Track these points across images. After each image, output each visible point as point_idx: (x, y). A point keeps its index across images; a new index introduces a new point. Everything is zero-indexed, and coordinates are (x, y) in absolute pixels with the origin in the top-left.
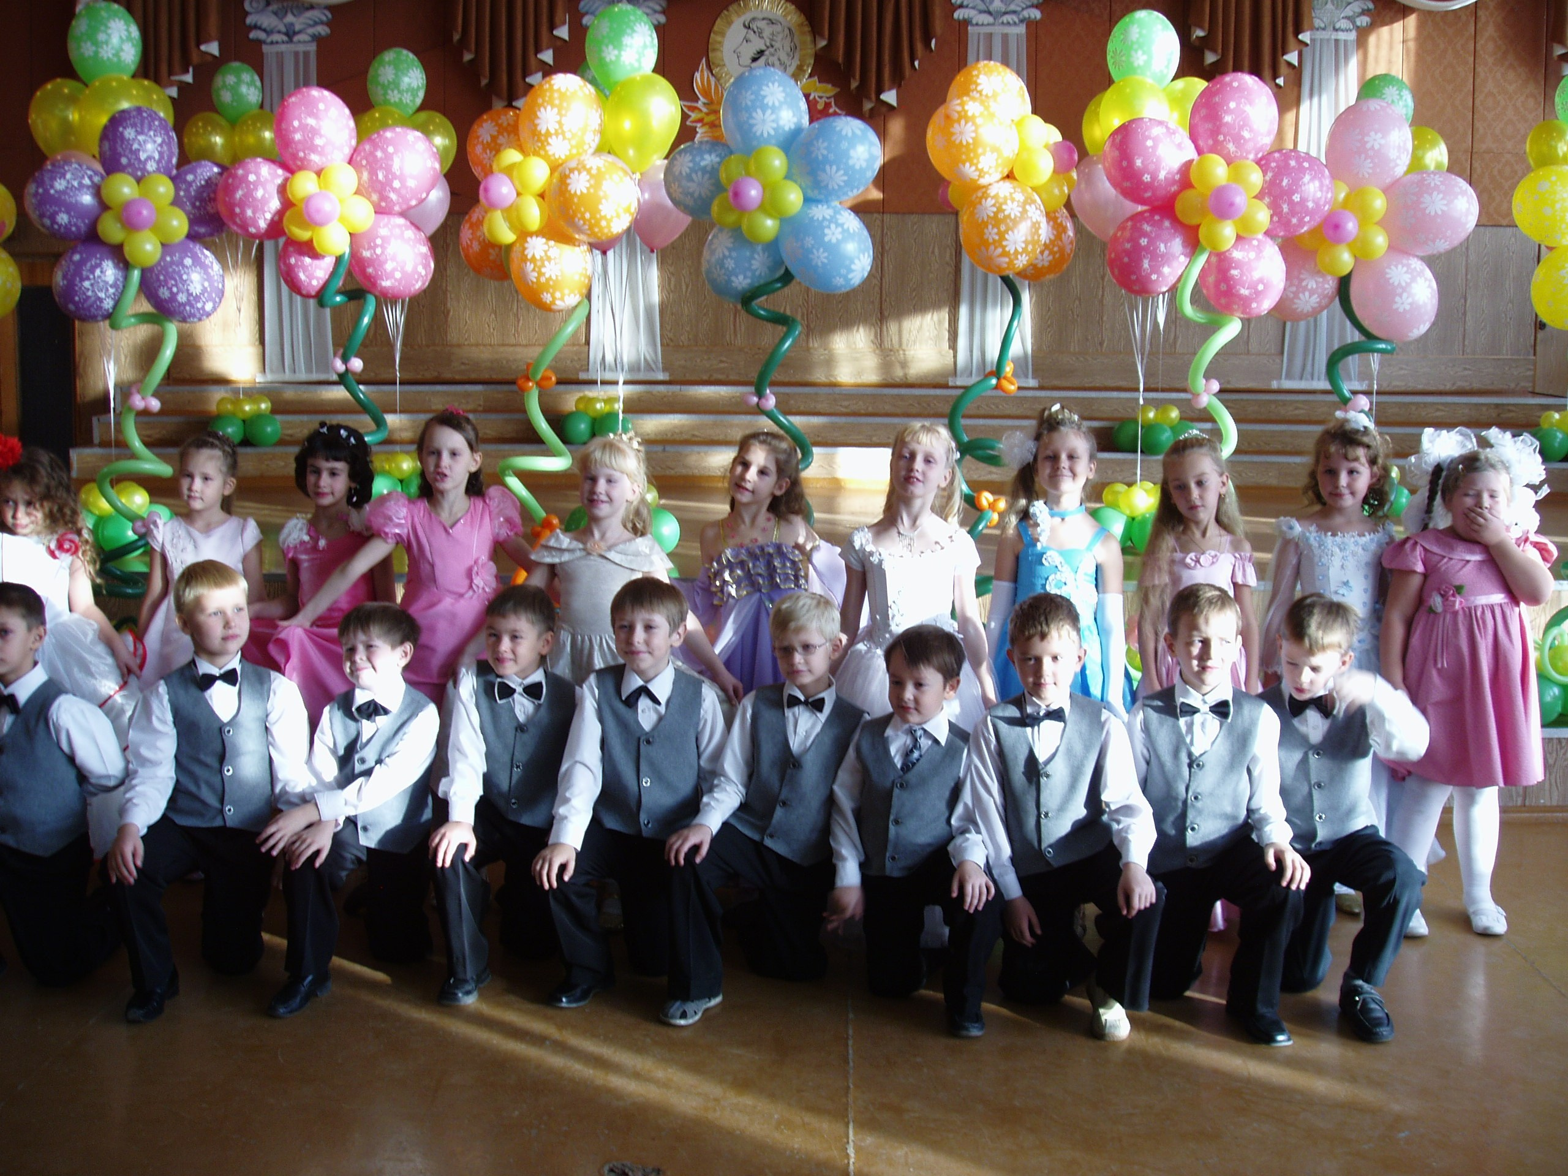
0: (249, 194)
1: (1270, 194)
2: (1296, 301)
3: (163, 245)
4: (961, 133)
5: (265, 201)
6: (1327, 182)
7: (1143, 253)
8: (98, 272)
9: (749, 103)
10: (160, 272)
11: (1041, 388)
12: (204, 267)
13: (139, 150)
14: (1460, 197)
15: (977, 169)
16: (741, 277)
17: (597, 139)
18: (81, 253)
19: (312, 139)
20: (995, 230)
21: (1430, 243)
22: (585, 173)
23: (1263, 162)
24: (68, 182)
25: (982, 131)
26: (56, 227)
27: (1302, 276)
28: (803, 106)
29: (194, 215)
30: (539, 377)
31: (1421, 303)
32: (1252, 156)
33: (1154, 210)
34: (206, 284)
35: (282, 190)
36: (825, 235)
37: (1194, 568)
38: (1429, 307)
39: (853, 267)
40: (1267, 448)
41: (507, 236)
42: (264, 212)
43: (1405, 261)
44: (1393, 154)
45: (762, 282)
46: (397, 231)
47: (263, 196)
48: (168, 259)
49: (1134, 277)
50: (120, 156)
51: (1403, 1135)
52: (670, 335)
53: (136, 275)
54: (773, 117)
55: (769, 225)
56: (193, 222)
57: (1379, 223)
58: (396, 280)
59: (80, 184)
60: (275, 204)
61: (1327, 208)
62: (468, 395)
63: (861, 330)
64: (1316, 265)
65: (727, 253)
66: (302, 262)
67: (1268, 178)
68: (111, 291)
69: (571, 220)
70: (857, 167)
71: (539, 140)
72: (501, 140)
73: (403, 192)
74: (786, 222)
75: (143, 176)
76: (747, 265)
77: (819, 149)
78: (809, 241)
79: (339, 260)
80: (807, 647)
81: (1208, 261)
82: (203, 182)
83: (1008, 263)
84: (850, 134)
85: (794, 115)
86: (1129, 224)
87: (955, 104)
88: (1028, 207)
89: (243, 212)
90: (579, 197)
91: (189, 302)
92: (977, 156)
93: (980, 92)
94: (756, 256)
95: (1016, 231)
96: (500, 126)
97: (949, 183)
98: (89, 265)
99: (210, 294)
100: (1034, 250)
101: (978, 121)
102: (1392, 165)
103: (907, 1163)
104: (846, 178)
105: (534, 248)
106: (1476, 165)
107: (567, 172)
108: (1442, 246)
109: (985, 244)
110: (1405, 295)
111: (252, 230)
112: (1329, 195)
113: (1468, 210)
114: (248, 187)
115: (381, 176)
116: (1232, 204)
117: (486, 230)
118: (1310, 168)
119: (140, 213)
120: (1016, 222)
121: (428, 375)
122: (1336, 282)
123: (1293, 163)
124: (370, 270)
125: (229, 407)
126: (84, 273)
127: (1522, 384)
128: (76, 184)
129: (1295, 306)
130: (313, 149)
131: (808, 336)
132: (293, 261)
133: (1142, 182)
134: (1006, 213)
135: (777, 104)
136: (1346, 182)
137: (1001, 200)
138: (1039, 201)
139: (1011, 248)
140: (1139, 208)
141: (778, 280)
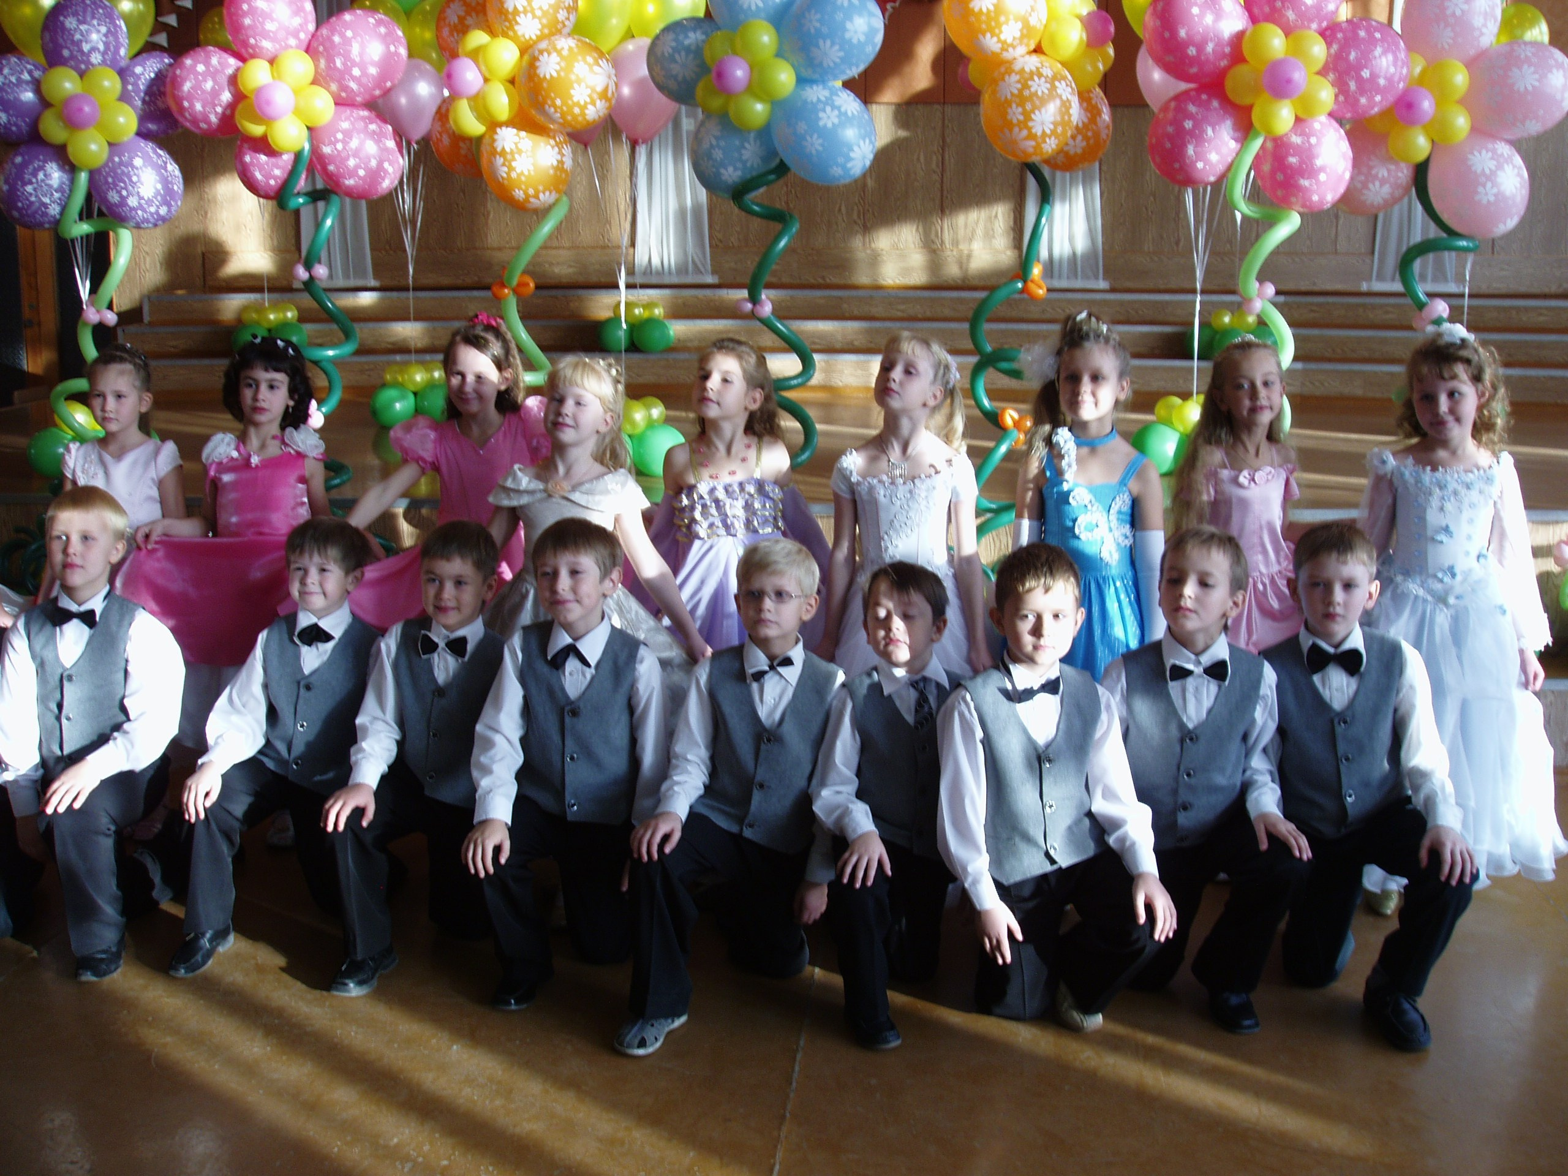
0: (198, 87)
1: (1335, 69)
2: (1365, 192)
3: (110, 144)
5: (214, 93)
6: (1402, 55)
7: (1188, 137)
8: (41, 175)
10: (108, 174)
11: (1113, 290)
12: (157, 168)
13: (81, 41)
14: (1555, 70)
15: (999, 41)
16: (731, 169)
17: (572, 17)
18: (22, 155)
19: (263, 24)
20: (1020, 110)
21: (1518, 124)
22: (554, 55)
23: (1328, 33)
24: (5, 77)
27: (1371, 163)
29: (144, 110)
30: (515, 282)
31: (1508, 193)
32: (1314, 26)
33: (1203, 88)
34: (160, 186)
35: (233, 81)
36: (819, 119)
37: (1248, 487)
38: (1518, 199)
39: (852, 155)
41: (475, 128)
42: (214, 106)
43: (1490, 146)
44: (1478, 21)
45: (754, 174)
46: (360, 124)
47: (213, 88)
48: (117, 159)
49: (1177, 165)
50: (62, 47)
52: (720, 236)
53: (83, 177)
55: (759, 110)
56: (143, 119)
57: (1460, 102)
58: (360, 178)
59: (19, 80)
60: (226, 97)
61: (1401, 85)
64: (1387, 151)
65: (714, 142)
66: (258, 160)
67: (1332, 51)
68: (57, 195)
69: (541, 108)
70: (855, 41)
71: (507, 20)
72: (469, 21)
73: (364, 80)
74: (778, 106)
75: (87, 69)
76: (736, 155)
77: (811, 21)
78: (802, 127)
79: (298, 156)
80: (780, 594)
81: (1263, 147)
82: (152, 76)
83: (1034, 147)
84: (846, 4)
86: (1173, 104)
88: (1057, 83)
89: (192, 105)
90: (549, 82)
91: (140, 207)
92: (999, 26)
94: (747, 145)
95: (1043, 111)
96: (468, 5)
98: (31, 167)
100: (1064, 132)
102: (1476, 33)
104: (842, 54)
105: (504, 140)
107: (536, 53)
108: (1534, 128)
109: (1009, 125)
110: (1489, 185)
111: (203, 126)
112: (1404, 71)
113: (1564, 85)
114: (198, 78)
115: (339, 63)
116: (1289, 81)
117: (454, 124)
118: (1383, 40)
119: (81, 110)
120: (1043, 101)
122: (1411, 170)
123: (1362, 34)
124: (331, 168)
125: (254, 316)
126: (27, 177)
128: (14, 79)
130: (265, 34)
132: (248, 158)
133: (1187, 56)
134: (1033, 90)
136: (1423, 56)
137: (1027, 76)
138: (1070, 77)
139: (1038, 130)
140: (1183, 86)
141: (771, 172)
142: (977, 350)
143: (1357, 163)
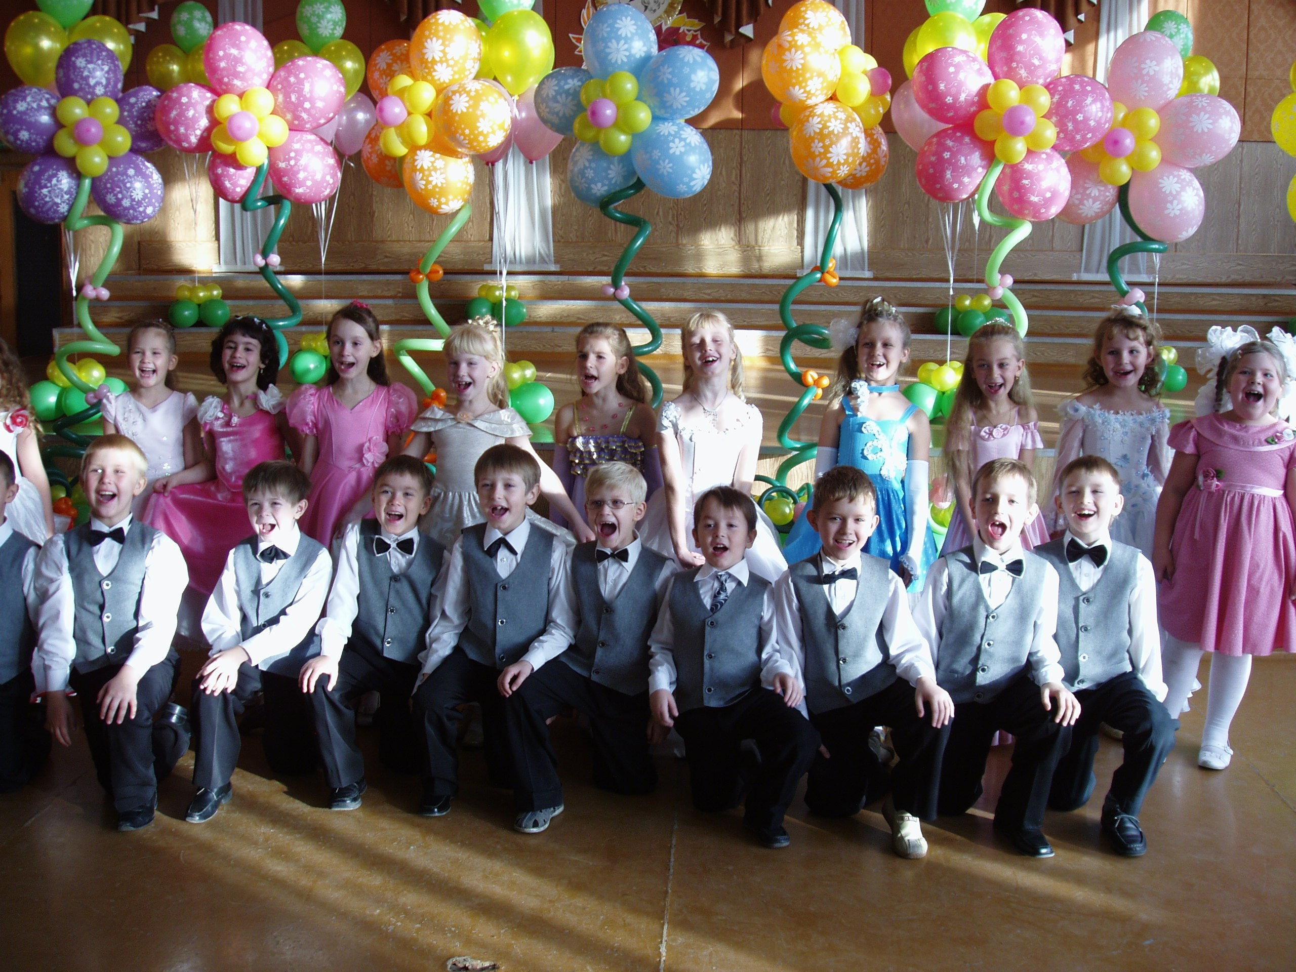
0: (182, 114)
1: (1057, 114)
2: (1080, 206)
3: (110, 158)
4: (792, 60)
5: (195, 120)
6: (1107, 103)
7: (946, 165)
8: (54, 181)
9: (605, 35)
10: (107, 181)
11: (875, 279)
12: (146, 177)
13: (88, 77)
14: (1224, 117)
15: (805, 91)
16: (599, 185)
17: (477, 66)
18: (40, 165)
19: (235, 67)
20: (821, 144)
21: (1197, 157)
22: (465, 95)
23: (1051, 86)
24: (28, 104)
25: (809, 58)
26: (19, 142)
27: (1085, 185)
28: (653, 36)
29: (136, 131)
30: (428, 270)
31: (1189, 209)
32: (1041, 81)
33: (957, 128)
34: (147, 191)
35: (210, 110)
36: (670, 148)
37: (988, 439)
38: (1197, 213)
39: (695, 176)
40: (1068, 331)
41: (400, 150)
42: (195, 129)
43: (1176, 173)
44: (1166, 79)
45: (618, 189)
46: (309, 145)
47: (194, 116)
48: (114, 169)
49: (938, 186)
50: (73, 82)
51: (1147, 942)
52: (561, 233)
53: (87, 183)
54: (626, 46)
55: (623, 140)
56: (135, 138)
57: (1153, 139)
58: (308, 187)
59: (39, 106)
60: (204, 122)
61: (1107, 126)
62: (388, 283)
63: (723, 229)
64: (1098, 176)
65: (587, 164)
66: (228, 172)
67: (1055, 100)
68: (66, 197)
69: (453, 136)
70: (698, 89)
71: (426, 67)
72: (395, 67)
73: (313, 112)
74: (637, 137)
75: (92, 99)
76: (604, 174)
77: (665, 74)
78: (656, 154)
79: (259, 170)
80: (616, 502)
81: (1002, 172)
82: (144, 104)
83: (831, 173)
84: (691, 61)
85: (644, 45)
86: (935, 140)
87: (786, 36)
88: (849, 124)
89: (177, 129)
90: (460, 115)
91: (132, 207)
92: (806, 80)
93: (807, 25)
94: (612, 166)
95: (839, 145)
96: (394, 55)
97: (780, 104)
98: (46, 174)
99: (150, 199)
100: (854, 162)
101: (807, 49)
102: (1165, 88)
103: (710, 962)
104: (688, 99)
105: (423, 160)
106: (1249, 89)
107: (450, 94)
108: (1208, 159)
109: (812, 156)
110: (1175, 202)
111: (185, 145)
112: (1109, 115)
113: (1231, 128)
114: (181, 108)
115: (293, 98)
116: (1022, 123)
117: (381, 145)
118: (1093, 91)
119: (88, 130)
120: (838, 137)
121: (358, 266)
122: (1116, 190)
123: (1077, 87)
124: (286, 179)
125: (187, 293)
126: (43, 182)
127: (1287, 277)
128: (35, 105)
129: (1080, 211)
130: (236, 75)
131: (677, 234)
132: (219, 171)
133: (946, 104)
134: (831, 129)
135: (629, 35)
136: (1124, 104)
137: (826, 118)
138: (858, 119)
139: (834, 160)
140: (943, 126)
141: (631, 187)
142: (786, 326)
143: (1074, 185)
